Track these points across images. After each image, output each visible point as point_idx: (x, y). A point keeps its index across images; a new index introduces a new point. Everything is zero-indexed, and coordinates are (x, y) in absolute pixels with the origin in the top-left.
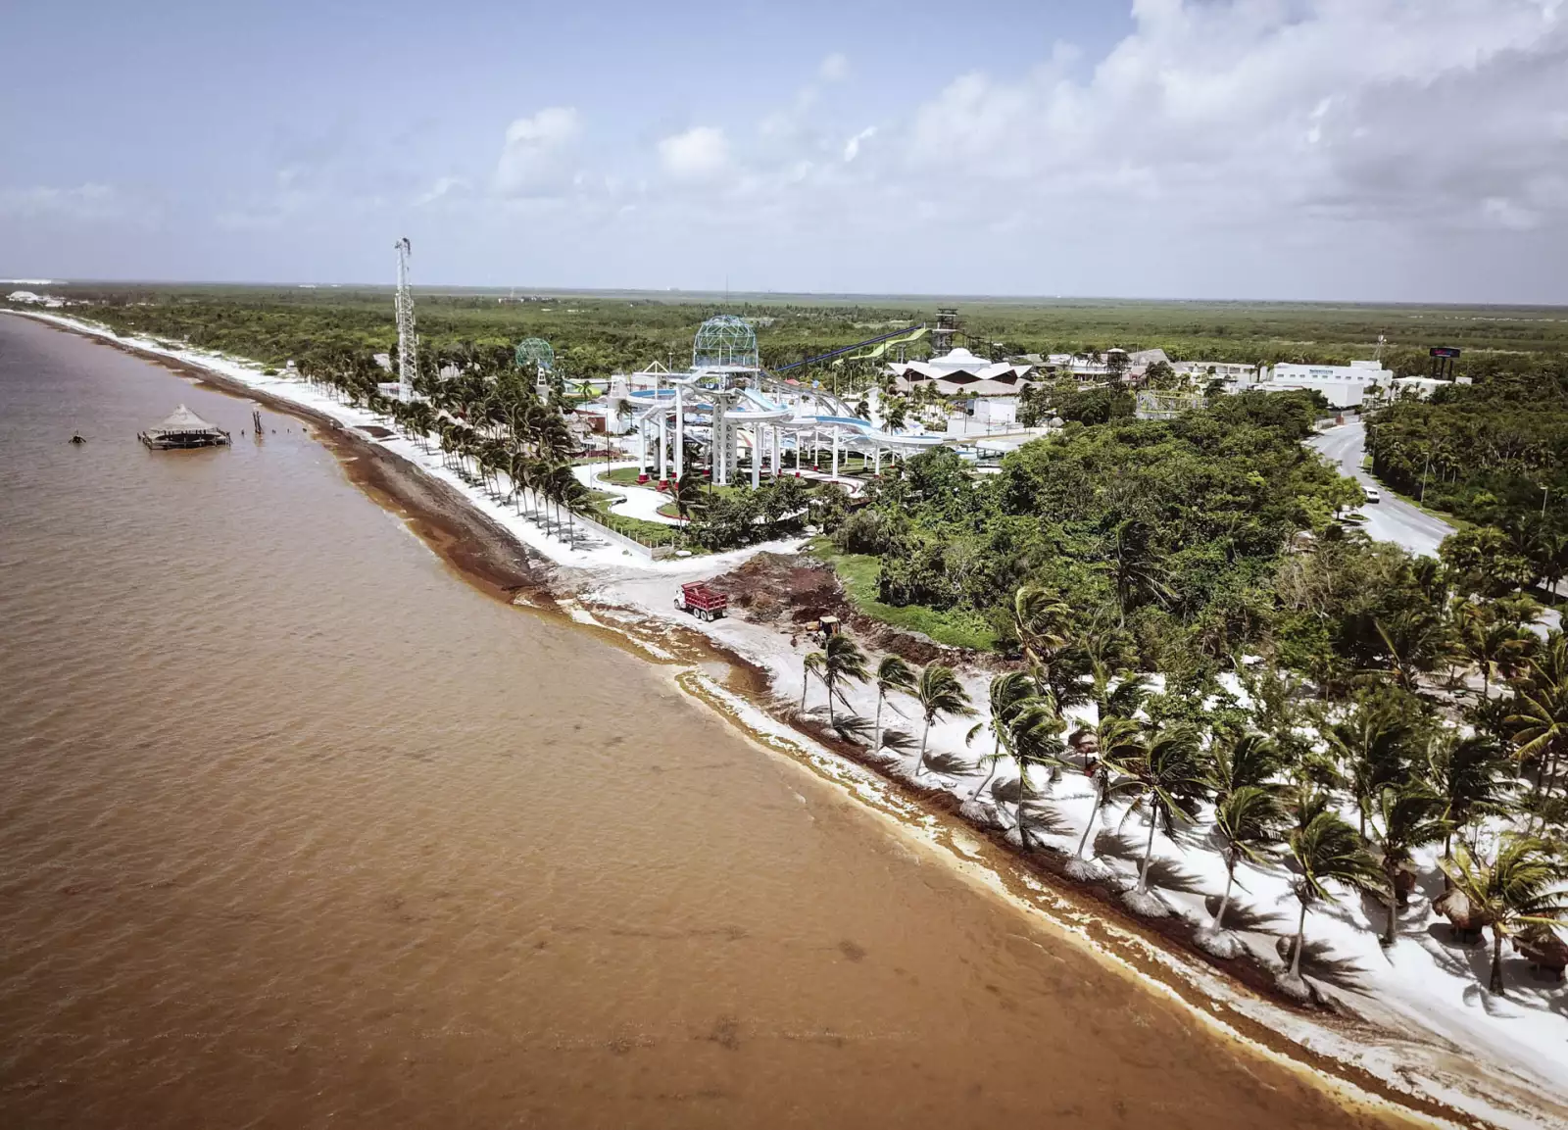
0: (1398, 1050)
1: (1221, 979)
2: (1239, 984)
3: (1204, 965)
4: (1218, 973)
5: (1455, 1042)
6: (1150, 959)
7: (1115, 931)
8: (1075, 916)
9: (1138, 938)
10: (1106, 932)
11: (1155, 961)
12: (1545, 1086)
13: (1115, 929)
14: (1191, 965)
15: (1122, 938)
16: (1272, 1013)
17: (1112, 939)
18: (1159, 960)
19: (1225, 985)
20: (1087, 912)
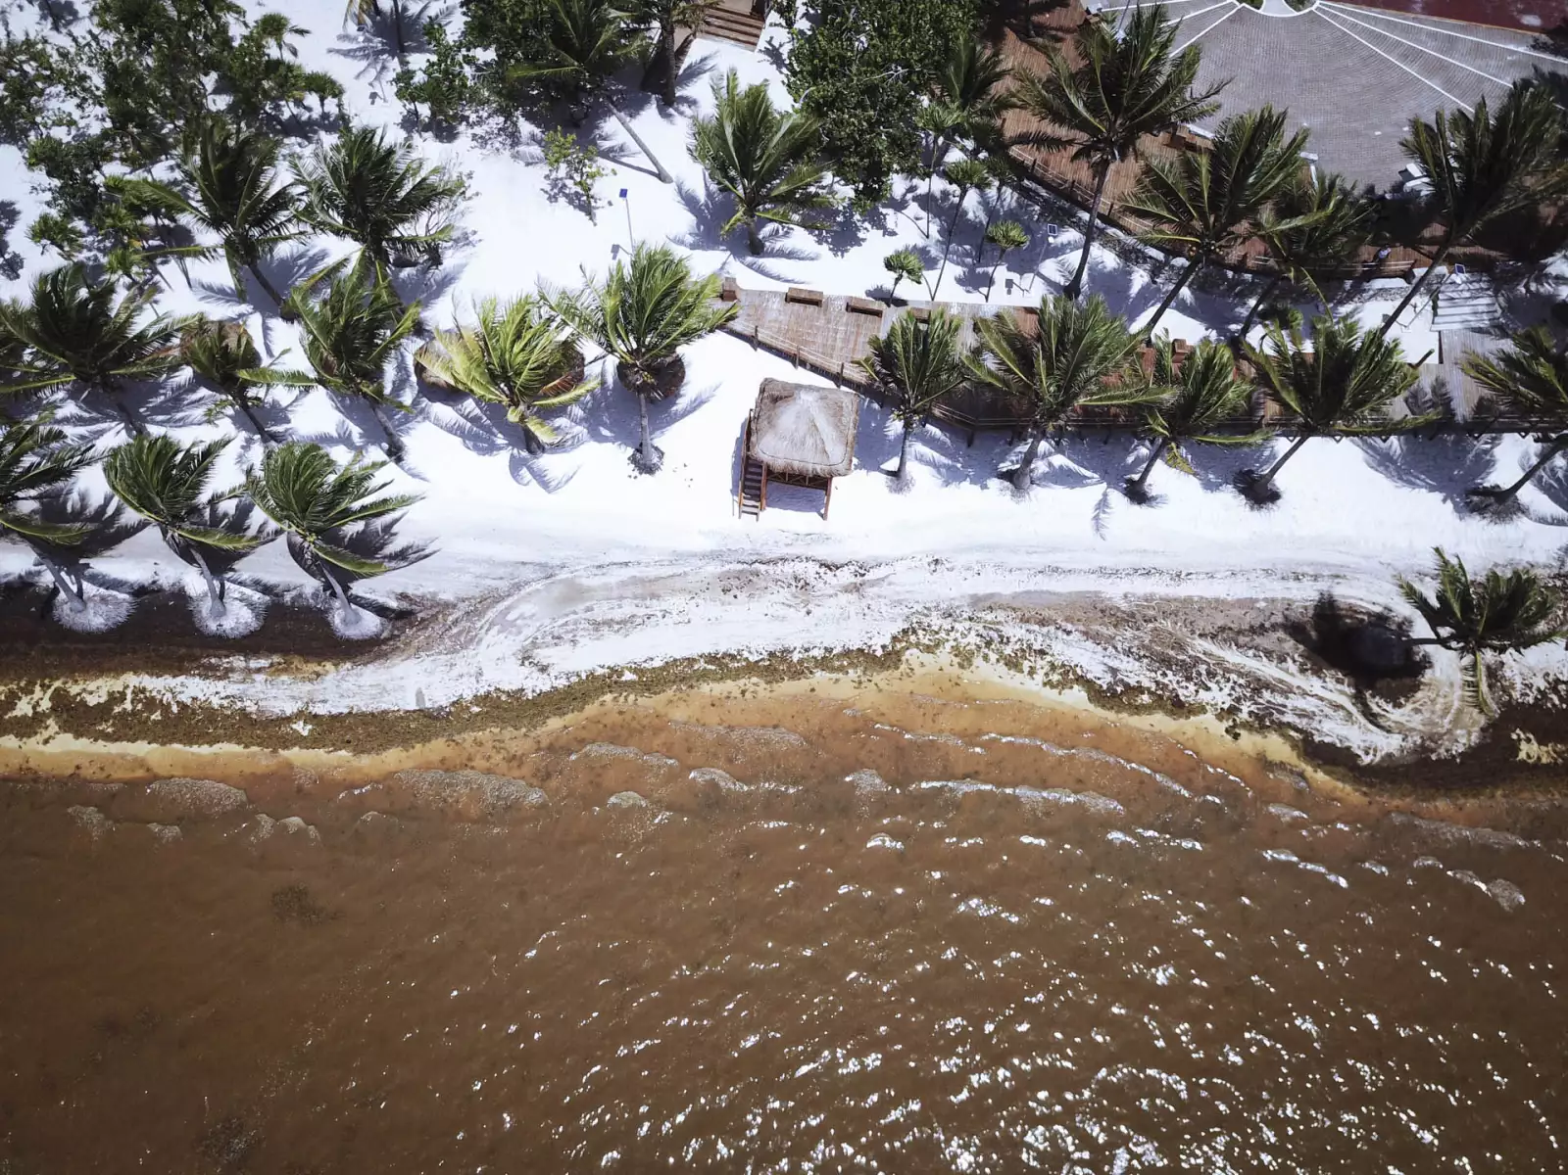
0: (506, 626)
1: (275, 670)
2: (297, 662)
3: (238, 662)
4: (263, 663)
5: (543, 560)
6: (175, 709)
7: (96, 690)
8: (23, 708)
9: (132, 680)
10: (83, 703)
11: (183, 706)
12: (643, 558)
13: (92, 686)
14: (226, 674)
15: (116, 698)
16: (363, 681)
17: (103, 711)
18: (185, 698)
19: (284, 678)
20: (31, 683)
